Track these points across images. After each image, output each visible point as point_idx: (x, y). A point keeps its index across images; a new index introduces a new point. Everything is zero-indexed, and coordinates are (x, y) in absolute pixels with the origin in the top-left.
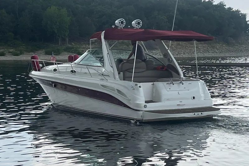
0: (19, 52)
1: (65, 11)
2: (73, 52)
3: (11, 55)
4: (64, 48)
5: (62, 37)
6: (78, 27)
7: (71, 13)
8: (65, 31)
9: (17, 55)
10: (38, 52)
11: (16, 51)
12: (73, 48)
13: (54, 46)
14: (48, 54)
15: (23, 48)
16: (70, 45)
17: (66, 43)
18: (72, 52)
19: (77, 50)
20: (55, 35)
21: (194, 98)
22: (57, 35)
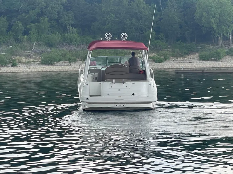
0: (162, 57)
3: (151, 61)
4: (226, 51)
5: (223, 35)
8: (228, 26)
9: (160, 61)
10: (190, 57)
11: (158, 55)
13: (211, 47)
15: (168, 51)
17: (230, 44)
20: (214, 32)
21: (133, 94)
22: (217, 32)
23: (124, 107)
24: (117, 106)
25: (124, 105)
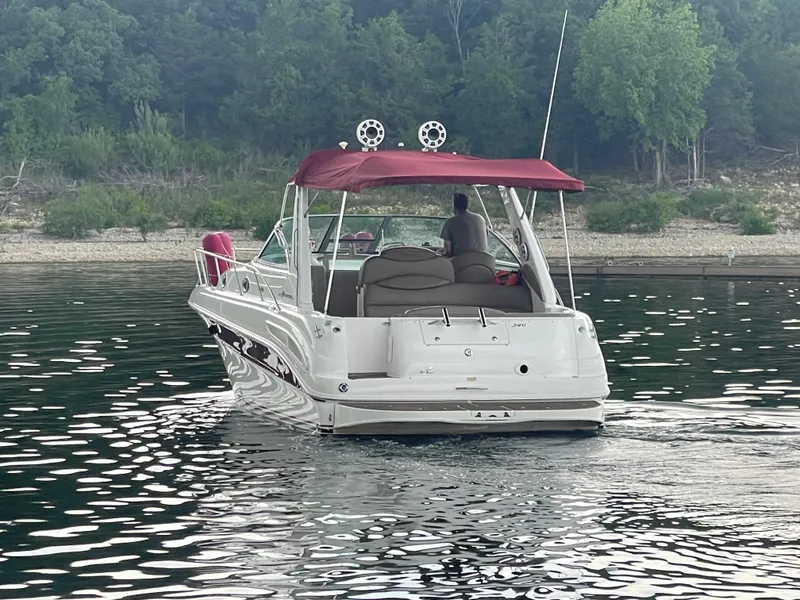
1: (686, 19)
2: (725, 218)
4: (678, 199)
5: (670, 145)
6: (750, 95)
7: (717, 24)
12: (724, 198)
13: (630, 187)
14: (601, 230)
16: (709, 186)
17: (692, 177)
18: (719, 221)
19: (743, 209)
20: (637, 135)
21: (524, 369)
22: (648, 133)
23: (509, 420)
24: (479, 415)
25: (506, 415)
